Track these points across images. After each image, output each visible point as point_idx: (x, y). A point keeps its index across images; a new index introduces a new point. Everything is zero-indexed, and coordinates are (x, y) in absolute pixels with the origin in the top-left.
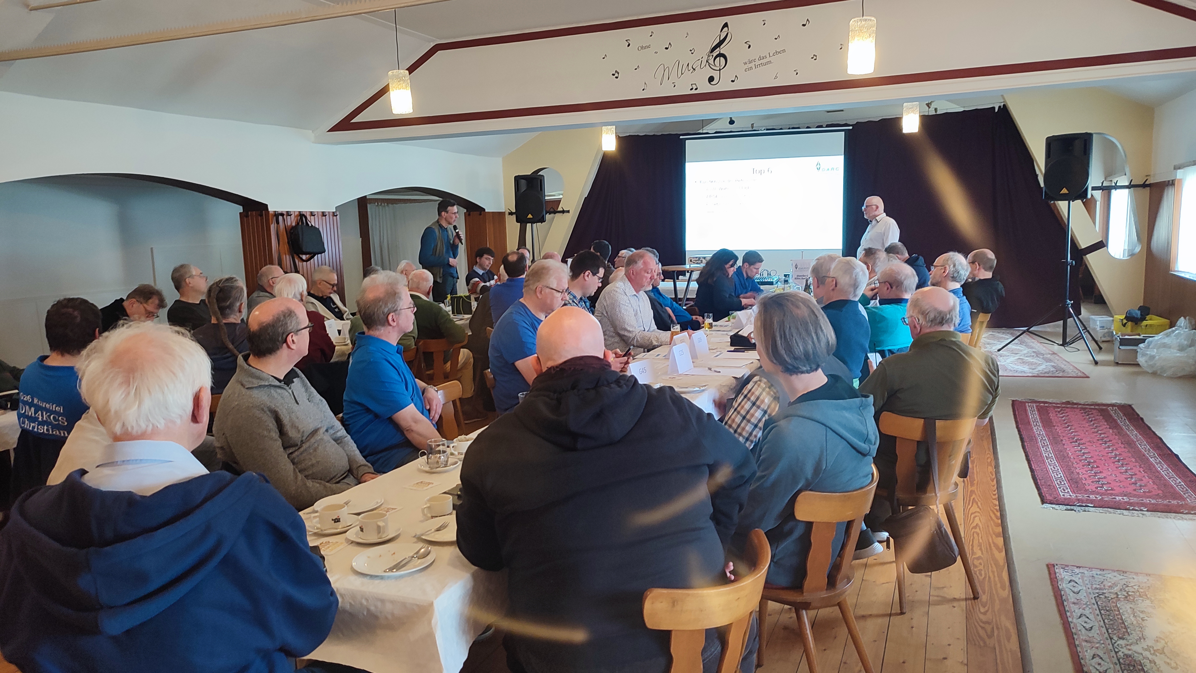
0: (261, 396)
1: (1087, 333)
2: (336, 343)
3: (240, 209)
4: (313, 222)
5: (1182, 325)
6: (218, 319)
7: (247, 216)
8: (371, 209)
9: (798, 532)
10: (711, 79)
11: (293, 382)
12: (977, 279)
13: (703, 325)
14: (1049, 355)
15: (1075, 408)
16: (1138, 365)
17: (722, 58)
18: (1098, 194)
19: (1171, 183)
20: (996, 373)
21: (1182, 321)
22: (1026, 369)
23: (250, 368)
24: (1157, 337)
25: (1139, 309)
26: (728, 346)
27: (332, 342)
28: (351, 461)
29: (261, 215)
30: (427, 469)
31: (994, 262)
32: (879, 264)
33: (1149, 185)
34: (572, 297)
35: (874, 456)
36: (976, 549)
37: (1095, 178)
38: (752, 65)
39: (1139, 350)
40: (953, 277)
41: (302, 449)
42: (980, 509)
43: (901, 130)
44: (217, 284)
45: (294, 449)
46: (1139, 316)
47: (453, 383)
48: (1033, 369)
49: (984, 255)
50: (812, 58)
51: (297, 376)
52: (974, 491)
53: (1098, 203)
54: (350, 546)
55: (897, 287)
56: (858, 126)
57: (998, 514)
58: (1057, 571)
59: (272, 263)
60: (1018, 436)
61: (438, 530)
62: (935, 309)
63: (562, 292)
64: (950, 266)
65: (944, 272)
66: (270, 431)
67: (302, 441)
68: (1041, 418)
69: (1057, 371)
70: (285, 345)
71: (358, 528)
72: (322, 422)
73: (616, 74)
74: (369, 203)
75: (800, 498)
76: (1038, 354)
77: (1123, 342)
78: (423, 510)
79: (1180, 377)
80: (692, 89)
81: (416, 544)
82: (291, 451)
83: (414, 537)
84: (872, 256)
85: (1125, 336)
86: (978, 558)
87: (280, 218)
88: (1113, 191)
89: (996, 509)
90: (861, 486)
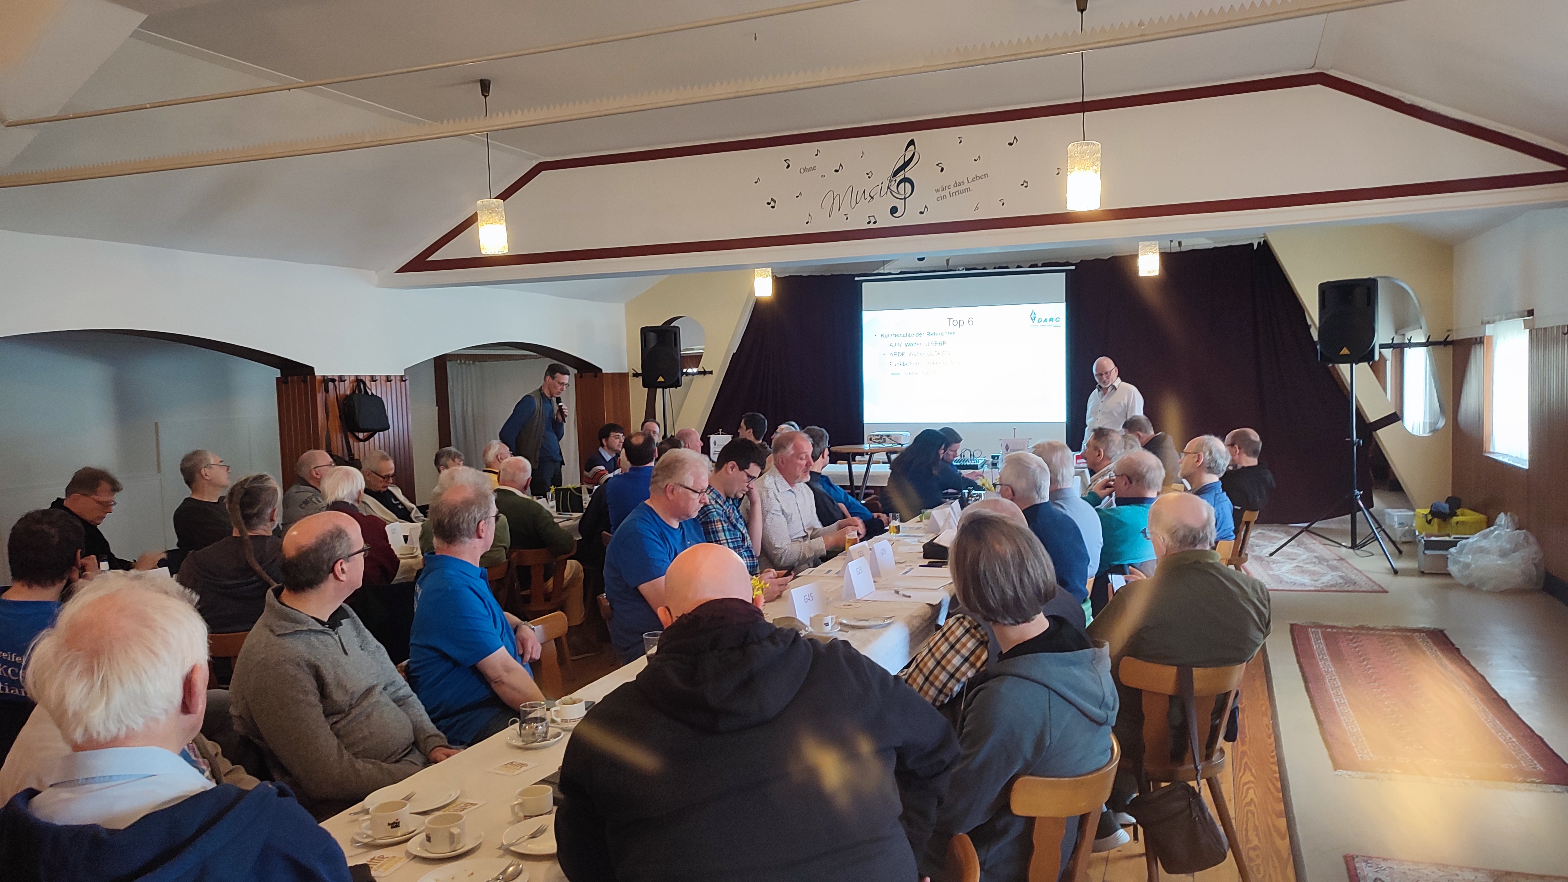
0: (298, 647)
1: (1382, 532)
2: (401, 554)
3: (277, 373)
4: (374, 389)
5: (1503, 523)
6: (241, 531)
7: (286, 382)
8: (451, 368)
9: (1015, 831)
10: (894, 210)
11: (341, 624)
12: (1239, 466)
13: (887, 528)
14: (1335, 562)
15: (1371, 634)
16: (1448, 575)
17: (907, 184)
18: (1388, 353)
19: (1480, 341)
20: (1267, 604)
21: (1502, 519)
22: (1305, 581)
23: (284, 607)
24: (1473, 539)
25: (1447, 502)
26: (920, 558)
27: (396, 556)
28: (417, 729)
29: (305, 382)
30: (521, 744)
31: (1259, 444)
32: (1113, 448)
33: (1452, 343)
34: (714, 496)
35: (1114, 724)
36: (1252, 836)
37: (1383, 333)
38: (946, 192)
39: (1449, 556)
40: (1209, 468)
41: (349, 718)
42: (1255, 778)
43: (1138, 273)
44: (241, 484)
45: (340, 716)
46: (1448, 511)
47: (556, 615)
48: (1316, 581)
49: (1246, 435)
50: (1022, 185)
51: (347, 616)
52: (1246, 752)
53: (1388, 363)
54: (412, 862)
55: (1138, 481)
56: (1083, 265)
57: (1279, 785)
58: (1357, 865)
59: (317, 448)
60: (1300, 674)
61: (533, 836)
62: (1185, 526)
63: (700, 493)
64: (1205, 453)
65: (1198, 461)
66: (307, 693)
67: (350, 705)
68: (1328, 650)
69: (1346, 584)
70: (331, 575)
71: (423, 835)
72: (378, 677)
73: (772, 203)
74: (450, 361)
75: (1018, 785)
76: (1321, 560)
77: (1429, 545)
78: (513, 807)
79: (1502, 592)
80: (869, 223)
81: (503, 860)
82: (335, 720)
83: (500, 848)
84: (1104, 438)
85: (1431, 537)
86: (1255, 848)
87: (331, 384)
88: (1406, 349)
89: (1275, 778)
90: (1099, 766)
